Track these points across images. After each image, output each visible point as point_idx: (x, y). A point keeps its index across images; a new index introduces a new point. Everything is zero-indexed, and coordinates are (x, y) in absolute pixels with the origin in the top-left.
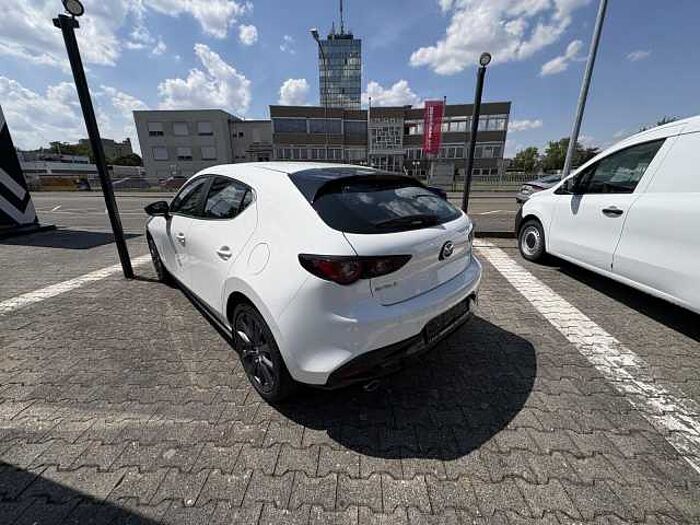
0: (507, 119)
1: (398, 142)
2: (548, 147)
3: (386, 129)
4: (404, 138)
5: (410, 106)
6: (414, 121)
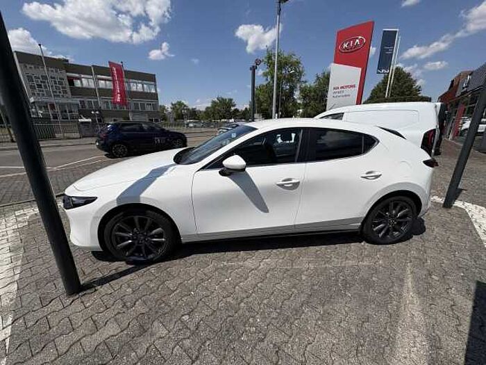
0: (155, 86)
4: (71, 89)
5: (67, 61)
6: (77, 75)
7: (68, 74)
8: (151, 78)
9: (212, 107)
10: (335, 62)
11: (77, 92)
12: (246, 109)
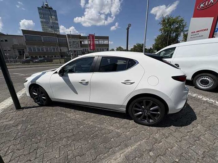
0: (108, 41)
1: (79, 46)
2: (116, 49)
3: (74, 42)
4: (81, 45)
5: (80, 35)
6: (83, 40)
7: (80, 40)
8: (107, 38)
9: (134, 48)
10: (194, 17)
11: (82, 46)
12: (151, 48)
